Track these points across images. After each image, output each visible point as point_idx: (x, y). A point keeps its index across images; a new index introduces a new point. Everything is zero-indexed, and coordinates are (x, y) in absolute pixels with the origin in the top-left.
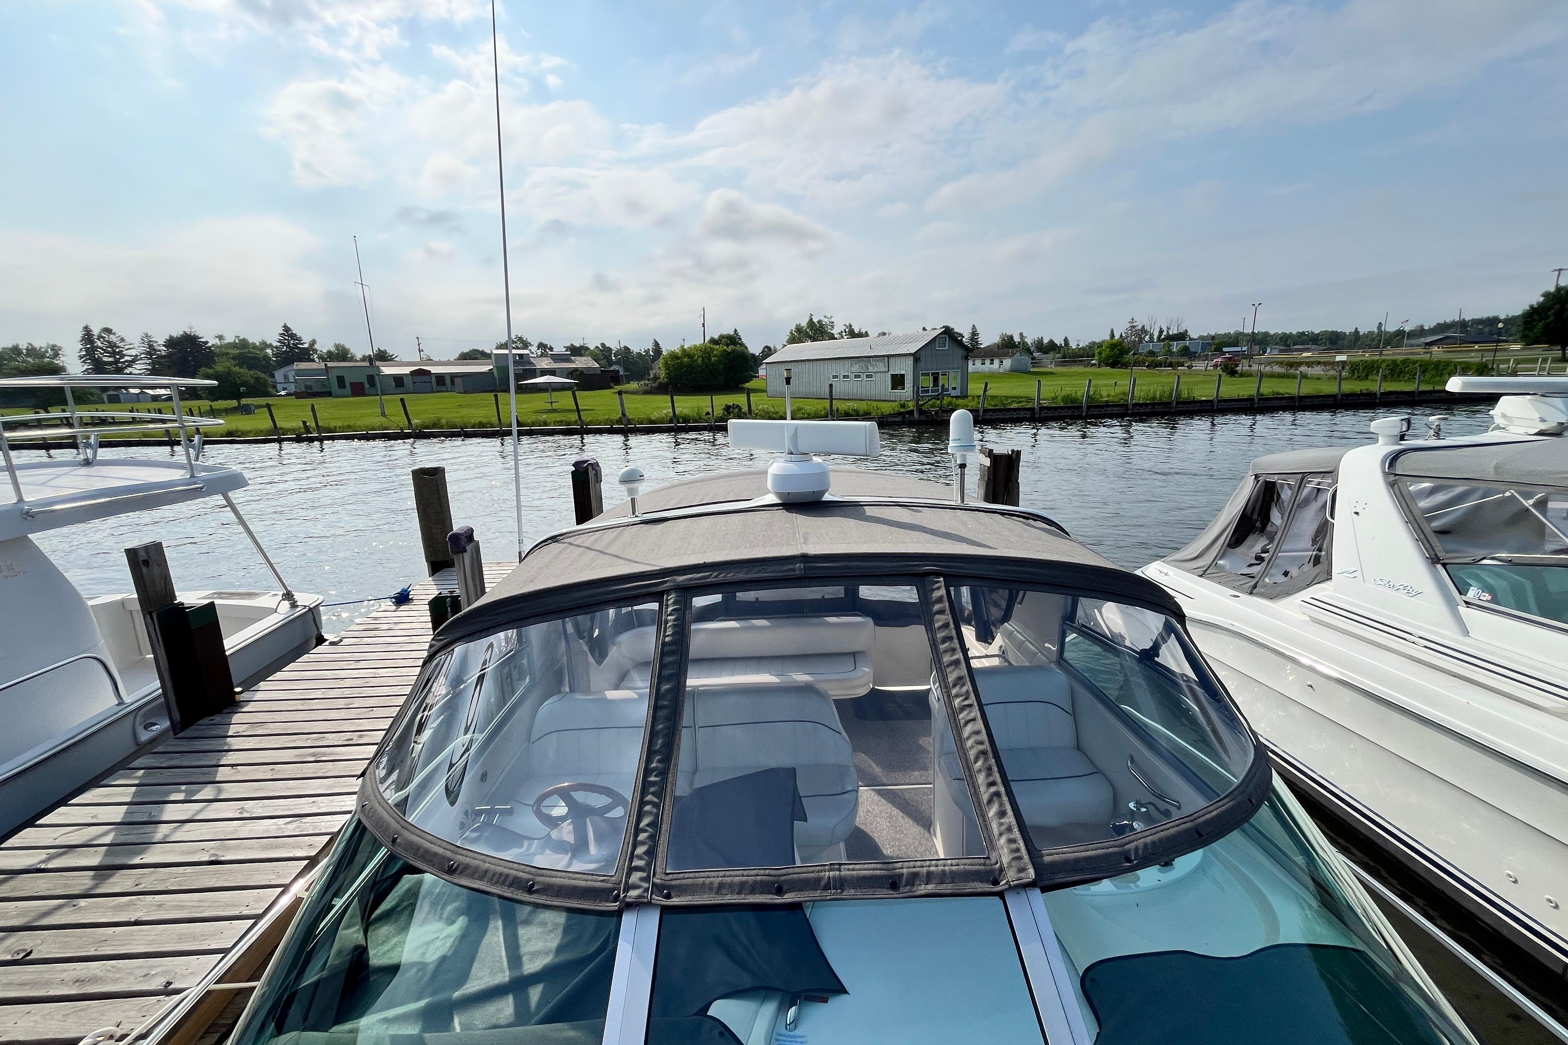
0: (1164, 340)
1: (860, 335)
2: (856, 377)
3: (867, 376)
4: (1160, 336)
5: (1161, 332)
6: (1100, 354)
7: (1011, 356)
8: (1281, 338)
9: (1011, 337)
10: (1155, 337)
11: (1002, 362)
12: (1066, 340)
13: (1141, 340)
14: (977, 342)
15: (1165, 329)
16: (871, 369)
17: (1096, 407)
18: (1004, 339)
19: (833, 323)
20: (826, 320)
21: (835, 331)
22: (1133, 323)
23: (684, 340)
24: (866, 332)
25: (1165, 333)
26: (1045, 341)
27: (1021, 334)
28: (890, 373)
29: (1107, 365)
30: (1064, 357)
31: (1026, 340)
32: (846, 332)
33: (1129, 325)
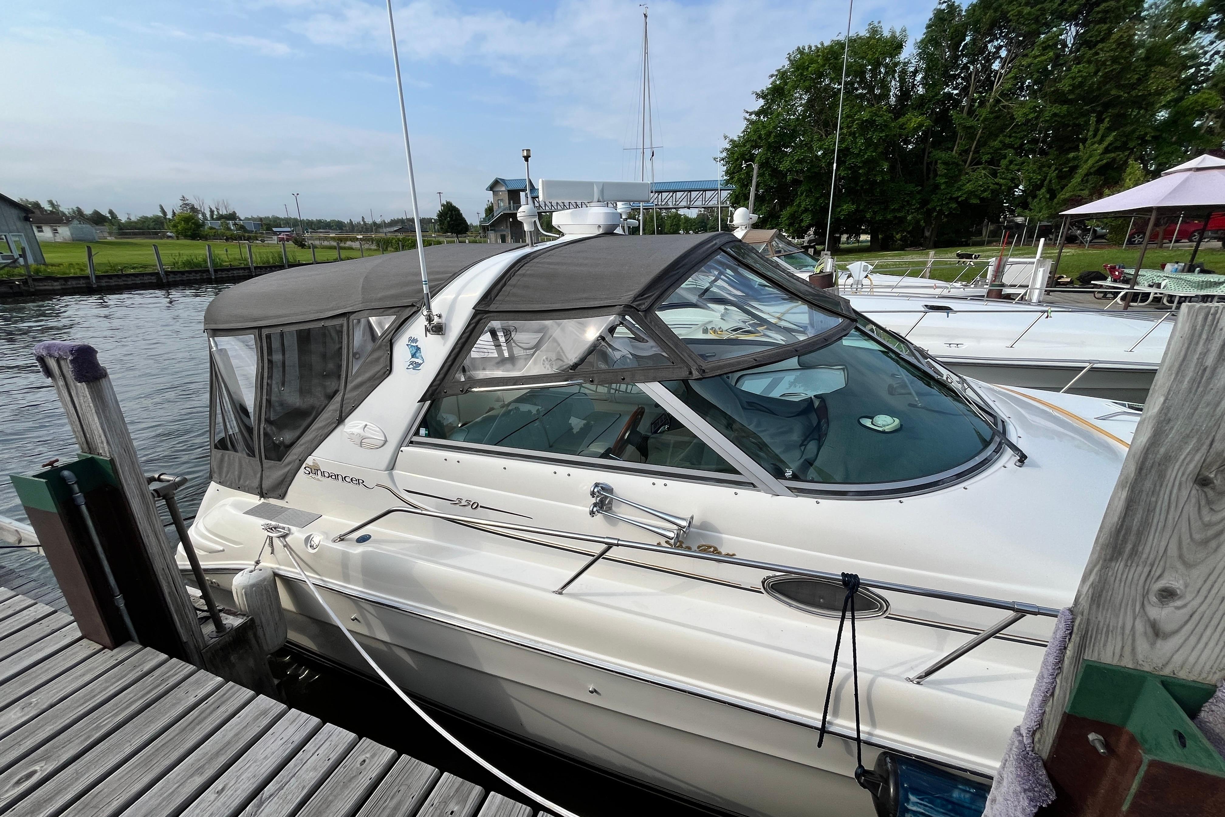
0: (218, 218)
4: (212, 215)
5: (212, 212)
6: (175, 226)
11: (55, 230)
15: (215, 210)
25: (216, 213)
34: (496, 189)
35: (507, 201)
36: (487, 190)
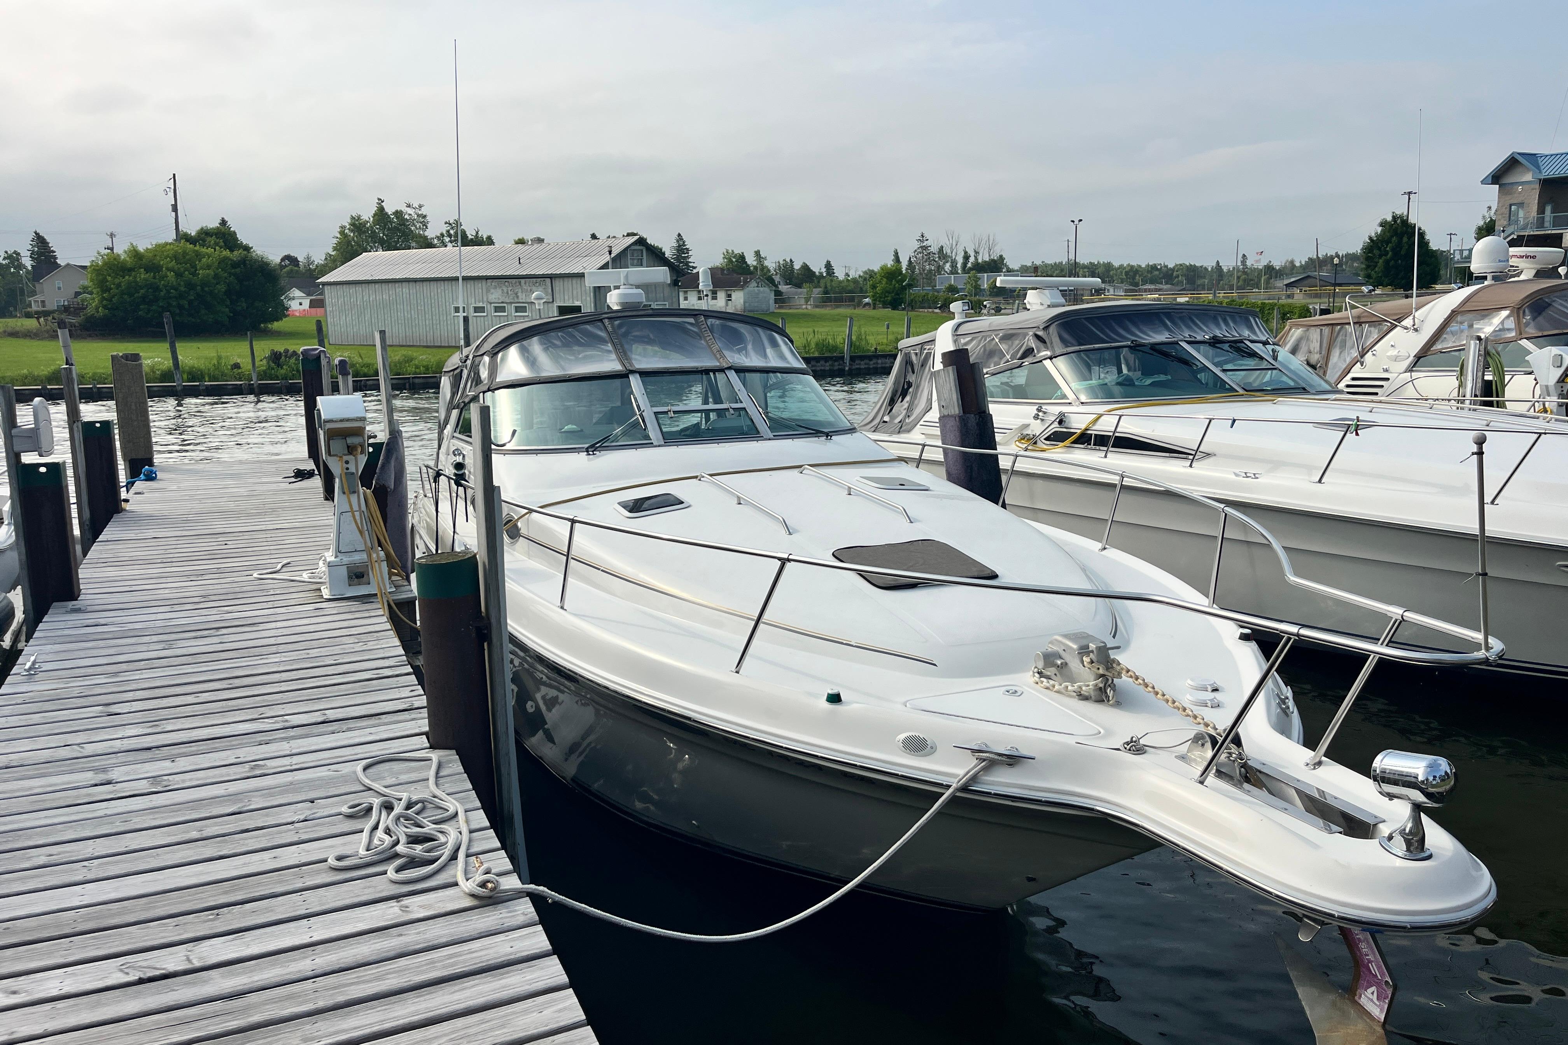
0: (971, 269)
1: (477, 241)
2: (498, 309)
3: (518, 309)
4: (965, 264)
5: (966, 257)
6: (874, 287)
7: (742, 287)
8: (1127, 273)
9: (742, 257)
10: (959, 265)
11: (730, 296)
12: (828, 266)
13: (939, 269)
14: (687, 264)
15: (972, 254)
16: (522, 297)
17: (862, 358)
18: (730, 261)
19: (425, 217)
20: (410, 211)
21: (431, 233)
22: (922, 241)
23: (112, 235)
24: (489, 238)
25: (972, 259)
26: (797, 266)
27: (757, 253)
28: (556, 305)
29: (885, 305)
30: (826, 292)
31: (766, 263)
32: (450, 236)
33: (916, 245)
34: (1509, 179)
35: (1535, 208)
36: (1483, 182)
